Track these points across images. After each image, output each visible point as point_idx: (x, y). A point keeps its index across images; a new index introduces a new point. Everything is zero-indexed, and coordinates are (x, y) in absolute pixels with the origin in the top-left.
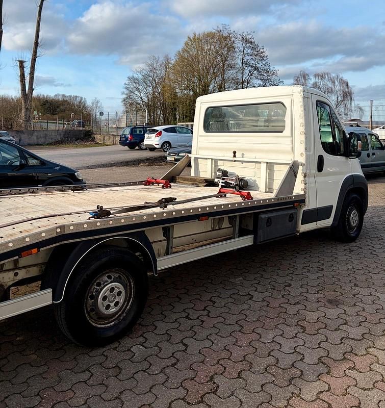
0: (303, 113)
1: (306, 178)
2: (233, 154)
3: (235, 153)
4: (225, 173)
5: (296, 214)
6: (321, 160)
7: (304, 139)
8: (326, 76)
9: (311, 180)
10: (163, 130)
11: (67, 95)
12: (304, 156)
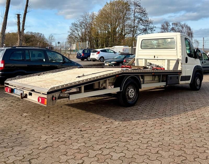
0: (181, 42)
1: (182, 65)
2: (154, 57)
3: (155, 56)
4: (151, 64)
5: (179, 76)
6: (187, 58)
7: (181, 51)
8: (179, 24)
9: (183, 65)
10: (100, 51)
11: (34, 32)
12: (181, 57)
